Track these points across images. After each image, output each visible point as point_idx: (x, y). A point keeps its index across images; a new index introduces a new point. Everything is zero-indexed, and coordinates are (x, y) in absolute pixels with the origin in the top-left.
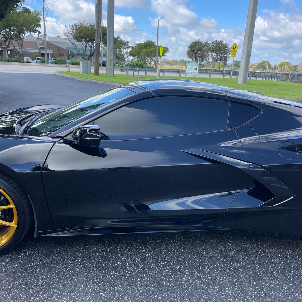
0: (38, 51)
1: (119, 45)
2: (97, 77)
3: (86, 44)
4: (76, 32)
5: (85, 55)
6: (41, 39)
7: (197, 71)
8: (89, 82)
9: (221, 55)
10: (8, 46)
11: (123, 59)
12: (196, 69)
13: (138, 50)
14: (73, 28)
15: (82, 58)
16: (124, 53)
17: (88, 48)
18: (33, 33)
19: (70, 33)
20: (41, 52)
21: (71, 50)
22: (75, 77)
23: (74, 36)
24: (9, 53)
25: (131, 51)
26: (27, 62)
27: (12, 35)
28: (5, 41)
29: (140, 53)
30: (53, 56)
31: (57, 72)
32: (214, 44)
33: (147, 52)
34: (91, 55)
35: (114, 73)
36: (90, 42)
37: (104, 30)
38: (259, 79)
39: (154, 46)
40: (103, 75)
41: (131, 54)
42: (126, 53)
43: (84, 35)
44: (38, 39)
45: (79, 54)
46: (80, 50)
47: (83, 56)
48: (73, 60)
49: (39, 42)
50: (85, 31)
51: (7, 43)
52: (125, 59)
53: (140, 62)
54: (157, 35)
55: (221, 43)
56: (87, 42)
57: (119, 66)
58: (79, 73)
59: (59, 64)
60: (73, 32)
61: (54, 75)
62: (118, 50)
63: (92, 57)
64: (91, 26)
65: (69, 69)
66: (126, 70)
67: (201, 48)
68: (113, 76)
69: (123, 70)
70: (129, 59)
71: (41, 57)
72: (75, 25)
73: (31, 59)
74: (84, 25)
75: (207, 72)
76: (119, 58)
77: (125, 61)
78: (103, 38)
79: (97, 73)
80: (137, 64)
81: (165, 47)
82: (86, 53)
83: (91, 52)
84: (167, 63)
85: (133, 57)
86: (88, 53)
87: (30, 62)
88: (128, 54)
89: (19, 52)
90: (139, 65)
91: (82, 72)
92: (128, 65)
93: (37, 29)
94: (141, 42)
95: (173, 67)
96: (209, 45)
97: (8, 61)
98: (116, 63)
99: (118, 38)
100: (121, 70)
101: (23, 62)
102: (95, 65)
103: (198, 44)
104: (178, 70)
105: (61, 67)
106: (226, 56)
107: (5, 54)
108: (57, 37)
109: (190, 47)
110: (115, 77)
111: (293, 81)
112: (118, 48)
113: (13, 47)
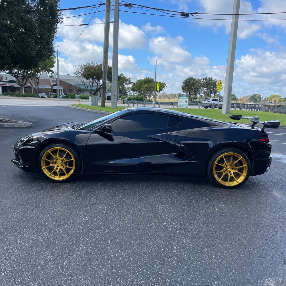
0: (51, 88)
1: (122, 81)
2: (103, 108)
3: (93, 81)
4: (84, 71)
5: (92, 90)
6: (53, 77)
7: (187, 103)
8: (97, 112)
9: (211, 90)
10: (26, 83)
11: (125, 93)
12: (186, 102)
13: (139, 86)
14: (82, 68)
15: (90, 93)
16: (127, 88)
17: (95, 84)
18: (47, 73)
19: (79, 72)
20: (53, 88)
21: (79, 86)
22: (86, 109)
23: (82, 75)
24: (27, 89)
25: (132, 86)
26: (42, 97)
27: (30, 74)
28: (23, 80)
29: (140, 88)
30: (64, 91)
31: (70, 105)
32: (204, 80)
33: (147, 87)
34: (98, 90)
35: (118, 106)
36: (97, 79)
37: (110, 69)
38: (243, 109)
39: (153, 82)
40: (108, 107)
41: (133, 89)
42: (128, 88)
43: (92, 73)
44: (51, 77)
45: (86, 90)
46: (87, 86)
47: (90, 91)
48: (82, 95)
49: (52, 79)
50: (92, 70)
51: (25, 81)
52: (128, 94)
53: (140, 96)
54: (155, 73)
55: (211, 79)
56: (94, 79)
57: (121, 100)
58: (88, 105)
59: (69, 98)
60: (82, 71)
61: (68, 107)
62: (121, 86)
63: (98, 92)
64: (98, 66)
65: (80, 102)
66: (127, 103)
67: (193, 83)
68: (117, 108)
69: (125, 103)
70: (131, 93)
71: (53, 92)
72: (84, 65)
73: (45, 94)
74: (91, 65)
75: (197, 104)
76: (122, 92)
77: (127, 95)
78: (108, 76)
79: (103, 105)
80: (137, 98)
81: (163, 83)
82: (93, 89)
83: (97, 88)
84: (166, 96)
85: (135, 91)
86: (95, 88)
87: (45, 97)
88: (130, 89)
89: (35, 89)
90: (139, 99)
91: (91, 104)
92: (129, 99)
93: (51, 69)
94: (141, 79)
95: (171, 100)
96: (201, 81)
97: (25, 96)
98: (119, 96)
99: (121, 75)
100: (123, 103)
101: (39, 97)
102: (102, 99)
103: (191, 80)
104: (172, 102)
105: (72, 101)
106: (215, 90)
107: (22, 91)
108: (67, 75)
109: (184, 83)
110: (118, 108)
111: (274, 111)
112: (121, 84)
113: (30, 85)
